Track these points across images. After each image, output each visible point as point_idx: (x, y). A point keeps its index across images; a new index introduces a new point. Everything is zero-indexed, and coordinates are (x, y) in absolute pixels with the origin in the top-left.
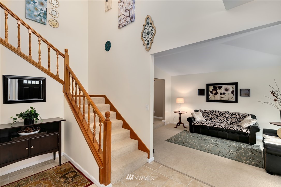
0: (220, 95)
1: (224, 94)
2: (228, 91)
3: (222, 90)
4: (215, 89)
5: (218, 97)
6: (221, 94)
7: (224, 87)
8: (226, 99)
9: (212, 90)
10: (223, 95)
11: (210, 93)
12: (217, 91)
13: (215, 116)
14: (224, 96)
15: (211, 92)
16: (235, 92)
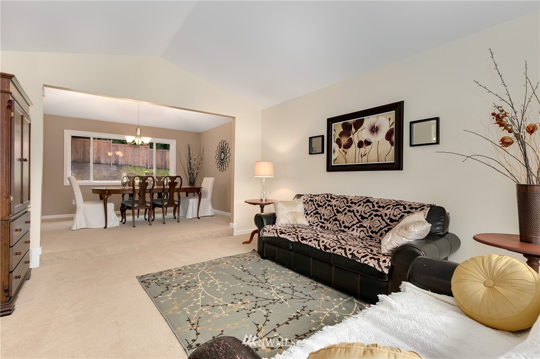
0: (357, 148)
1: (368, 143)
2: (379, 134)
3: (363, 134)
4: (347, 130)
5: (353, 155)
6: (360, 145)
7: (369, 121)
8: (372, 159)
9: (341, 134)
10: (365, 146)
11: (335, 145)
12: (351, 136)
13: (355, 218)
14: (367, 152)
15: (338, 142)
16: (396, 136)
